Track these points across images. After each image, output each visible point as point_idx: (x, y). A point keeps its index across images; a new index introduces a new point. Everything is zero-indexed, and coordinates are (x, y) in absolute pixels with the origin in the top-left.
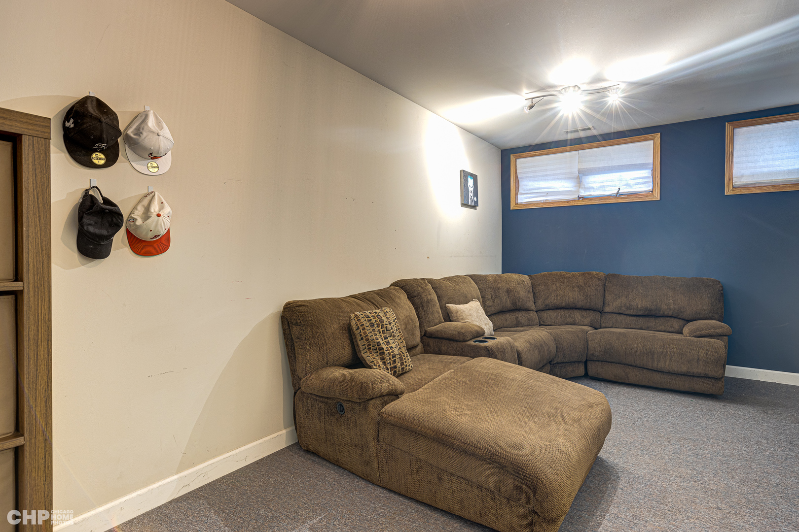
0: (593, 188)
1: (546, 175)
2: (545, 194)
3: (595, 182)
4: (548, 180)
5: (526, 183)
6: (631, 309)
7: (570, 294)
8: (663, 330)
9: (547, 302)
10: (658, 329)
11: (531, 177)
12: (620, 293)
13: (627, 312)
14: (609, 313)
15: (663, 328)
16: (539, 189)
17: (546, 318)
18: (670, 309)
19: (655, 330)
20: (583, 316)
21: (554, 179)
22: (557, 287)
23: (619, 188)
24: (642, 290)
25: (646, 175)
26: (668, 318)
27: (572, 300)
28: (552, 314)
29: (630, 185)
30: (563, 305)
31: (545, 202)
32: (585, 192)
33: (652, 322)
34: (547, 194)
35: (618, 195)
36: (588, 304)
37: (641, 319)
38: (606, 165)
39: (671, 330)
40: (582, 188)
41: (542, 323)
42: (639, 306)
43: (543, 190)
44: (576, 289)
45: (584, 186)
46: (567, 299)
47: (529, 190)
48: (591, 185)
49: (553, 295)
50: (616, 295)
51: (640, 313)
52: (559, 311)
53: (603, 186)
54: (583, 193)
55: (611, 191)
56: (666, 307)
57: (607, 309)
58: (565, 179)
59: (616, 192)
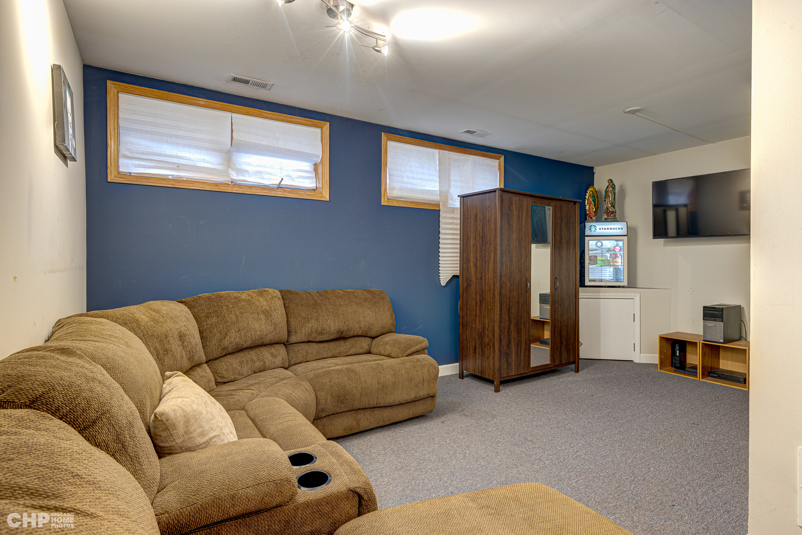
0: (247, 172)
1: (177, 136)
2: (175, 167)
3: (249, 164)
4: (178, 144)
5: (133, 140)
6: (323, 334)
7: (256, 325)
8: (353, 353)
9: (226, 343)
10: (349, 353)
11: (147, 132)
12: (308, 315)
13: (318, 339)
14: (296, 343)
15: (353, 351)
16: (161, 155)
17: (226, 370)
18: (361, 328)
19: (347, 354)
20: (273, 356)
21: (190, 146)
22: (236, 316)
23: (282, 179)
24: (332, 308)
25: (308, 169)
26: (356, 338)
27: (259, 333)
28: (233, 361)
29: (291, 177)
30: (249, 343)
31: (178, 180)
32: (237, 175)
33: (343, 346)
34: (178, 167)
35: (279, 187)
36: (277, 336)
37: (332, 344)
38: (271, 145)
39: (361, 351)
40: (232, 169)
41: (220, 380)
42: (332, 330)
43: (169, 160)
44: (262, 317)
45: (235, 166)
46: (253, 333)
47: (142, 154)
48: (245, 167)
49: (233, 331)
50: (304, 318)
51: (332, 337)
52: (241, 354)
53: (261, 172)
54: (235, 176)
55: (271, 180)
56: (357, 326)
57: (294, 339)
58: (207, 149)
59: (278, 183)
